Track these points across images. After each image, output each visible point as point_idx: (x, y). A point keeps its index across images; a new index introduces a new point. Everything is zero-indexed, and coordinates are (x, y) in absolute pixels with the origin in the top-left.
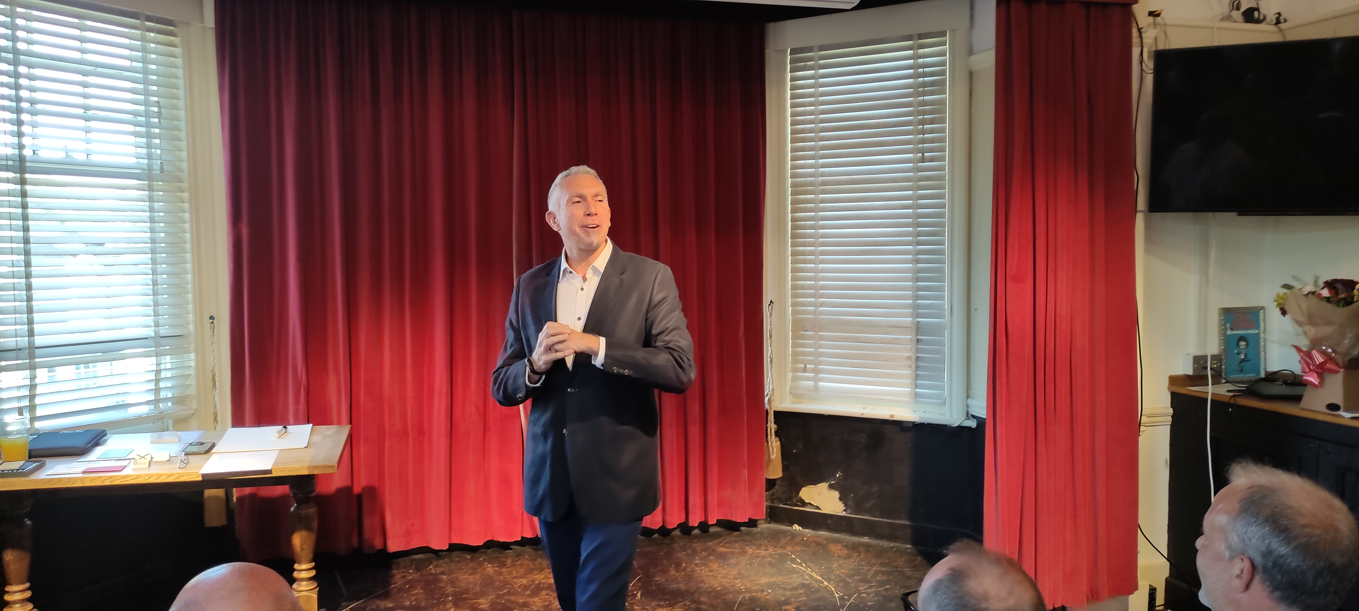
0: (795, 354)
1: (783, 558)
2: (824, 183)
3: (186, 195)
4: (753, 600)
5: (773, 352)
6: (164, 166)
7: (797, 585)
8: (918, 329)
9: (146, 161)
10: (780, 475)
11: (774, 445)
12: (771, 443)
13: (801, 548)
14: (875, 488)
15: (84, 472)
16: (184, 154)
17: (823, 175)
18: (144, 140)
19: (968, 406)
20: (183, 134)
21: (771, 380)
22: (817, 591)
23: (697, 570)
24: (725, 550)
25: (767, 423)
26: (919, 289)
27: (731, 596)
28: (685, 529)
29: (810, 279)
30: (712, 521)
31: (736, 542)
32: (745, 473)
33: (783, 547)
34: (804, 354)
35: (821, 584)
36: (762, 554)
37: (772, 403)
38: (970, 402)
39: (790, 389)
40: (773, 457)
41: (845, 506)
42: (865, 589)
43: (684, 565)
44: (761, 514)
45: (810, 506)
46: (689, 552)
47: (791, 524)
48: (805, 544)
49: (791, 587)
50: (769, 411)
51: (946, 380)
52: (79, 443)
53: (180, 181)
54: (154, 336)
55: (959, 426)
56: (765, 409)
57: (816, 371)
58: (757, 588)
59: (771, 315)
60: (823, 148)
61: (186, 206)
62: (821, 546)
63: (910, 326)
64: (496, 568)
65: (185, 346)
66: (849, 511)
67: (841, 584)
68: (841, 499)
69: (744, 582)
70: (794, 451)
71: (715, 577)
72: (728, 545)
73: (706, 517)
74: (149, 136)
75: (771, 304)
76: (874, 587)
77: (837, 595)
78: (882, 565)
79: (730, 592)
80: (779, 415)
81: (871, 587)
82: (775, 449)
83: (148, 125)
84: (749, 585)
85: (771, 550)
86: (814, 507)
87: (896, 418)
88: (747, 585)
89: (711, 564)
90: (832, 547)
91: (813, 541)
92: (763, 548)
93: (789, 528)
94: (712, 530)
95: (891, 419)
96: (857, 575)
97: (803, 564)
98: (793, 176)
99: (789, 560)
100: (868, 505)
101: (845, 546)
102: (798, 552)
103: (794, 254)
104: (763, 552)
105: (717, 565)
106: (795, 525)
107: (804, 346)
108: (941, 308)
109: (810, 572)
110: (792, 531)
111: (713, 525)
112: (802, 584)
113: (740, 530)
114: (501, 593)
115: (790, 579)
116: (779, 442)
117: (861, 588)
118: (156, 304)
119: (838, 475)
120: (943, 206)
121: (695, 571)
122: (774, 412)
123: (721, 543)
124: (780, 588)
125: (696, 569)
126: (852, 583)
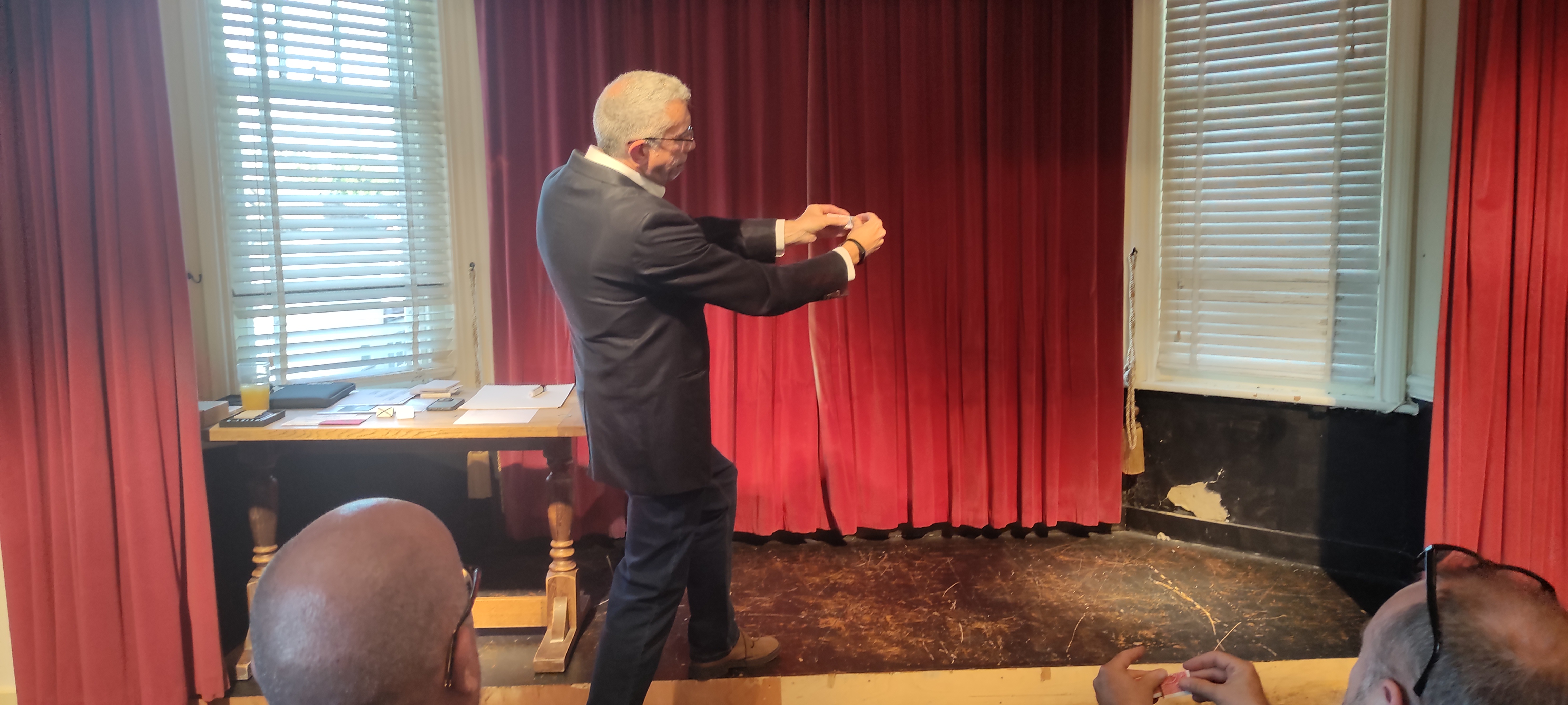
0: (1165, 318)
1: (1142, 573)
2: (1211, 93)
3: (442, 125)
4: (1099, 620)
5: (1136, 314)
6: (418, 92)
7: (1159, 606)
8: (1339, 283)
9: (397, 85)
10: (1141, 469)
11: (1135, 434)
12: (1131, 429)
13: (1167, 562)
14: (1271, 492)
15: (321, 424)
16: (439, 78)
17: (1209, 82)
18: (395, 61)
19: (1407, 386)
20: (438, 54)
21: (1132, 351)
22: (1185, 615)
23: (1030, 580)
24: (1067, 559)
25: (1125, 405)
26: (1341, 229)
27: (1070, 613)
28: (1017, 531)
29: (1187, 220)
30: (1051, 523)
31: (1081, 550)
32: (1095, 464)
33: (1144, 559)
34: (1178, 318)
35: (1191, 608)
36: (1115, 566)
37: (1133, 379)
38: (1411, 380)
39: (1158, 363)
40: (1133, 447)
41: (1229, 512)
42: (1253, 617)
43: (1013, 573)
44: (1115, 517)
45: (1182, 511)
46: (1021, 558)
47: (1156, 532)
48: (1173, 557)
49: (1151, 607)
50: (1129, 389)
51: (1376, 351)
52: (323, 394)
53: (435, 107)
54: (410, 283)
55: (1393, 413)
56: (1124, 387)
57: (1194, 340)
58: (1106, 606)
59: (1134, 267)
60: (1210, 46)
61: (443, 137)
62: (1196, 561)
63: (1326, 279)
64: (786, 563)
65: (445, 296)
66: (1234, 519)
67: (1219, 609)
68: (1223, 503)
69: (1089, 599)
70: (1161, 441)
71: (1052, 589)
72: (1071, 553)
73: (1044, 519)
74: (401, 56)
75: (1135, 253)
76: (1265, 615)
77: (1213, 622)
78: (1276, 588)
79: (1071, 609)
80: (1141, 395)
81: (1260, 615)
82: (1135, 438)
83: (399, 44)
84: (1095, 602)
85: (1127, 562)
86: (1188, 513)
87: (1303, 401)
88: (1093, 602)
89: (1047, 574)
90: (1210, 563)
91: (1184, 555)
92: (1117, 559)
93: (1152, 537)
94: (1051, 534)
95: (1296, 402)
96: (1242, 599)
97: (1169, 582)
98: (1169, 85)
99: (1150, 576)
100: (1260, 513)
101: (1228, 563)
102: (1163, 566)
103: (1167, 188)
104: (1116, 564)
105: (1055, 576)
106: (1161, 534)
107: (1178, 307)
108: (1373, 254)
109: (1178, 591)
110: (1156, 541)
111: (1052, 528)
112: (1166, 605)
113: (1088, 536)
114: (789, 591)
115: (1151, 598)
116: (1141, 429)
117: (1248, 616)
118: (412, 248)
119: (1219, 474)
120: (1380, 117)
121: (1027, 580)
122: (1136, 390)
123: (1063, 550)
124: (1136, 608)
125: (1029, 578)
126: (1235, 609)
